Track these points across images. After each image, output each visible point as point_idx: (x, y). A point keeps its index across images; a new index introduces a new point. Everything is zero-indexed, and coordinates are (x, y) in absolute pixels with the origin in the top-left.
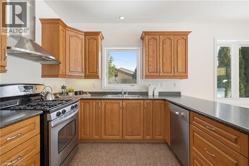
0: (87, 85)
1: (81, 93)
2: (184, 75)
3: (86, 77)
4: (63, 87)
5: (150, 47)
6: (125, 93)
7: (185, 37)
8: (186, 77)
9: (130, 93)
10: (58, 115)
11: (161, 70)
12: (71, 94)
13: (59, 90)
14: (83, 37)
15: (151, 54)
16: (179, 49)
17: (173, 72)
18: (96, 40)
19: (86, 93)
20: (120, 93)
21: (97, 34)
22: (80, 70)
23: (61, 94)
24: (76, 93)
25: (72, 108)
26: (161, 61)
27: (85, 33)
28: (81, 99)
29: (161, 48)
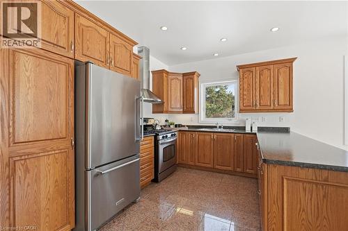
0: (185, 120)
1: (180, 126)
2: (288, 108)
3: (184, 112)
4: (166, 121)
5: (245, 80)
6: (220, 127)
7: (288, 65)
8: (291, 110)
9: (225, 127)
10: (163, 137)
11: (258, 104)
12: (172, 126)
13: (163, 123)
14: (181, 78)
15: (246, 87)
16: (281, 79)
17: (272, 105)
18: (192, 79)
19: (184, 126)
20: (216, 127)
21: (193, 73)
22: (179, 106)
23: (165, 126)
24: (176, 126)
25: (172, 135)
26: (258, 94)
27: (183, 74)
28: (180, 131)
29: (258, 80)
